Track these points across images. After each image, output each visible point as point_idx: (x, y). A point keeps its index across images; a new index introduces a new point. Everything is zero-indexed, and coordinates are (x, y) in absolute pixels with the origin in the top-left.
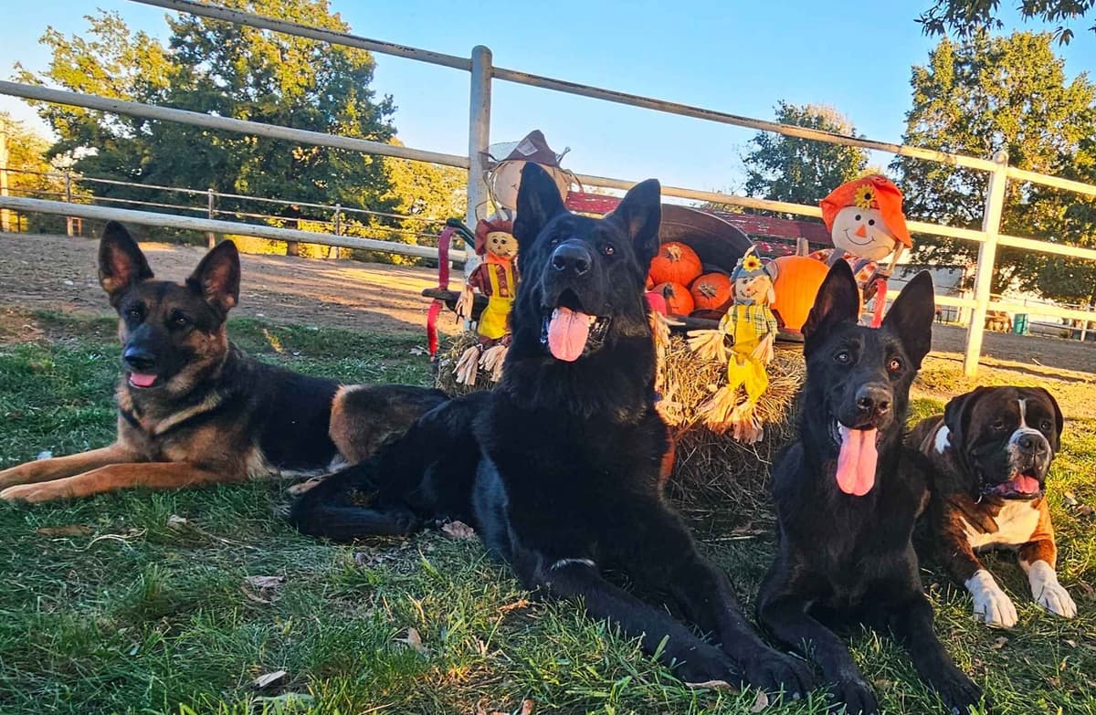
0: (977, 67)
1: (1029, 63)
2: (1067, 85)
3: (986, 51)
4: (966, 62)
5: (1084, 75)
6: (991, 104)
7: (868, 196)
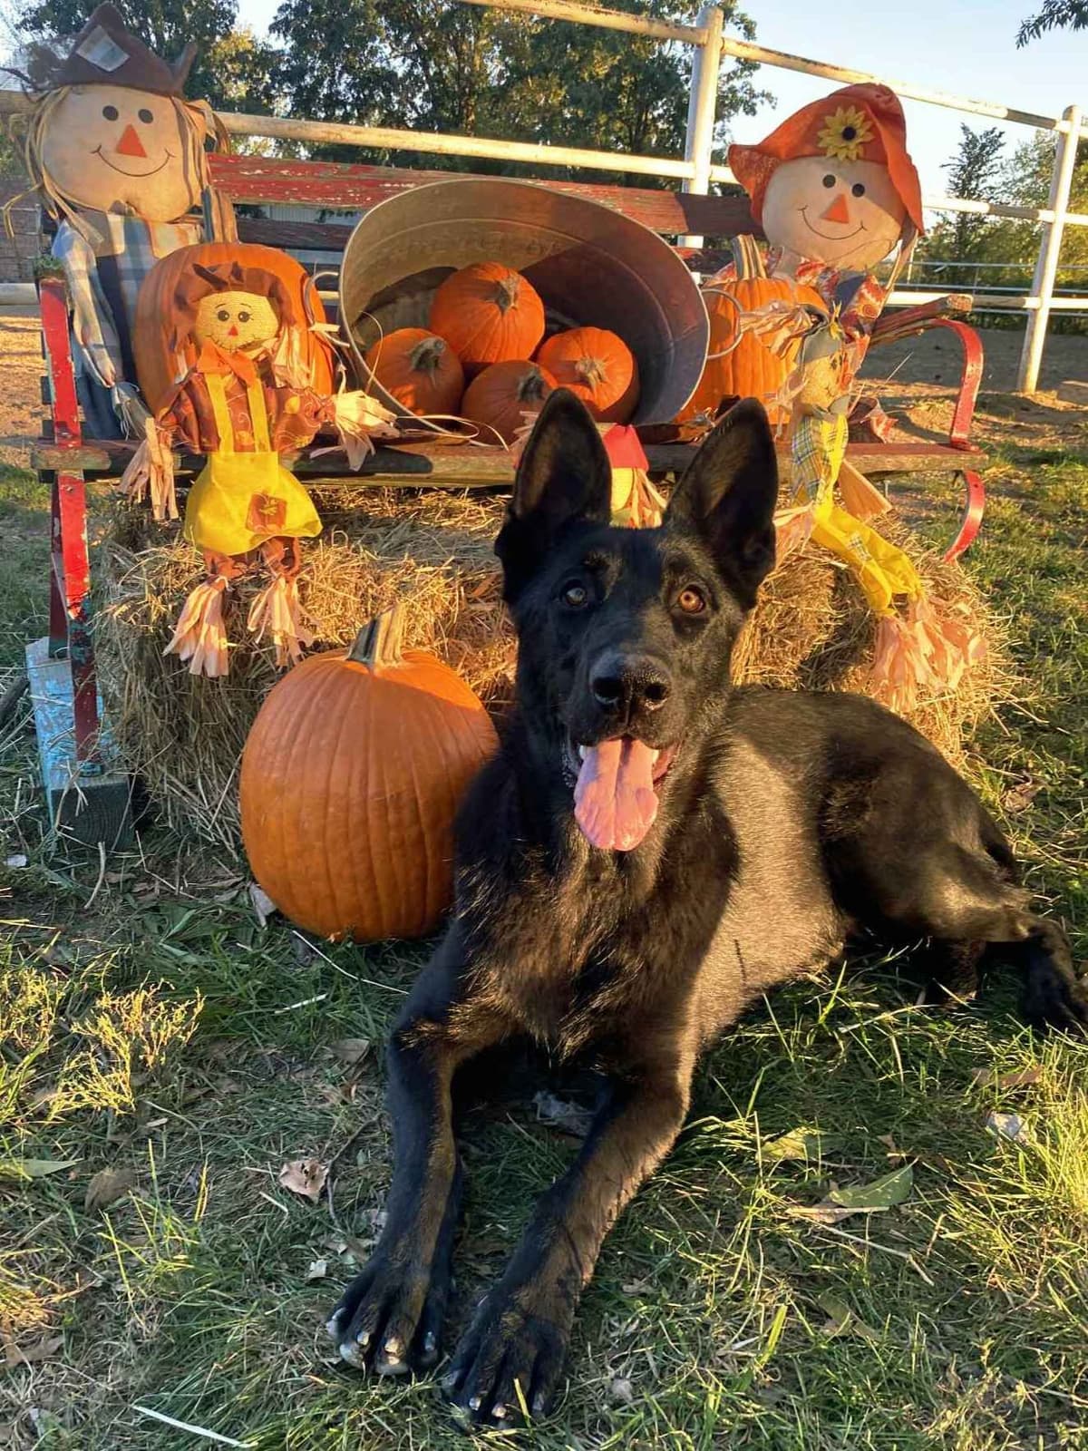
7: (849, 134)
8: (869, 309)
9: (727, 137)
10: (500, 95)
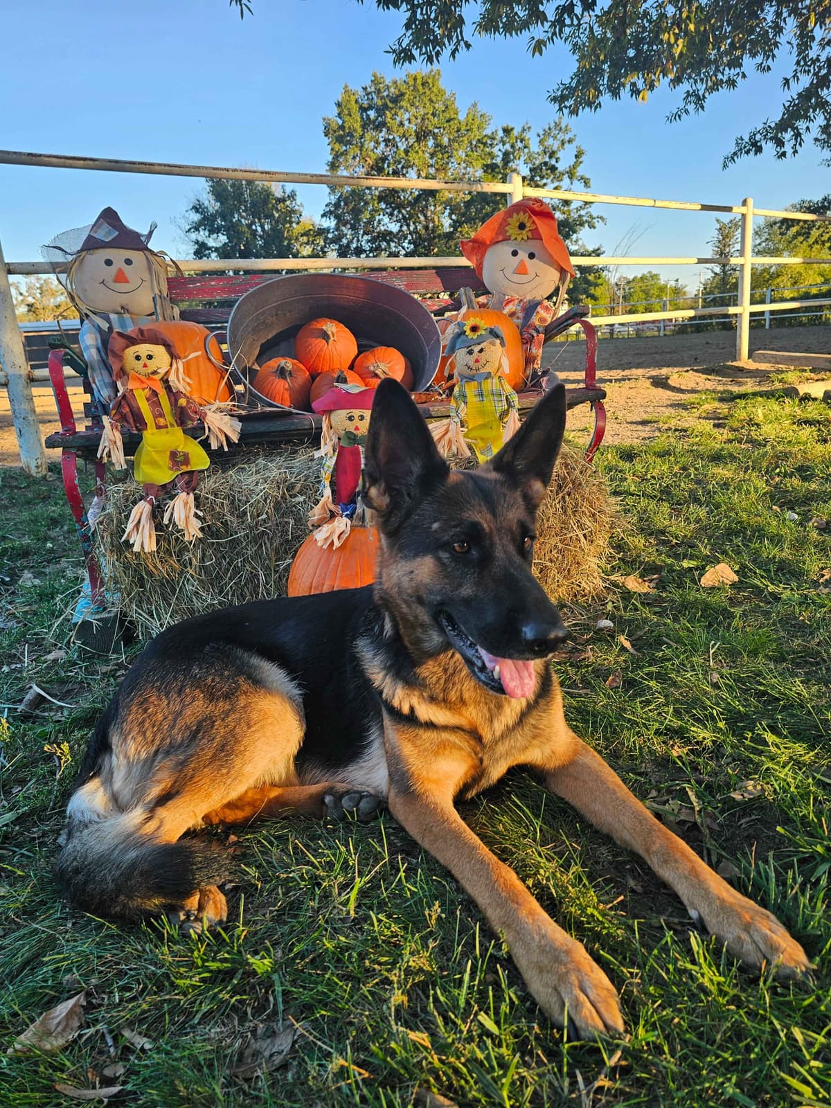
0: (381, 111)
1: (426, 100)
2: (462, 117)
3: (385, 94)
4: (370, 108)
5: (475, 105)
6: (399, 144)
7: (522, 226)
8: (542, 320)
9: (580, 243)
10: (449, 236)
